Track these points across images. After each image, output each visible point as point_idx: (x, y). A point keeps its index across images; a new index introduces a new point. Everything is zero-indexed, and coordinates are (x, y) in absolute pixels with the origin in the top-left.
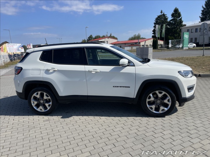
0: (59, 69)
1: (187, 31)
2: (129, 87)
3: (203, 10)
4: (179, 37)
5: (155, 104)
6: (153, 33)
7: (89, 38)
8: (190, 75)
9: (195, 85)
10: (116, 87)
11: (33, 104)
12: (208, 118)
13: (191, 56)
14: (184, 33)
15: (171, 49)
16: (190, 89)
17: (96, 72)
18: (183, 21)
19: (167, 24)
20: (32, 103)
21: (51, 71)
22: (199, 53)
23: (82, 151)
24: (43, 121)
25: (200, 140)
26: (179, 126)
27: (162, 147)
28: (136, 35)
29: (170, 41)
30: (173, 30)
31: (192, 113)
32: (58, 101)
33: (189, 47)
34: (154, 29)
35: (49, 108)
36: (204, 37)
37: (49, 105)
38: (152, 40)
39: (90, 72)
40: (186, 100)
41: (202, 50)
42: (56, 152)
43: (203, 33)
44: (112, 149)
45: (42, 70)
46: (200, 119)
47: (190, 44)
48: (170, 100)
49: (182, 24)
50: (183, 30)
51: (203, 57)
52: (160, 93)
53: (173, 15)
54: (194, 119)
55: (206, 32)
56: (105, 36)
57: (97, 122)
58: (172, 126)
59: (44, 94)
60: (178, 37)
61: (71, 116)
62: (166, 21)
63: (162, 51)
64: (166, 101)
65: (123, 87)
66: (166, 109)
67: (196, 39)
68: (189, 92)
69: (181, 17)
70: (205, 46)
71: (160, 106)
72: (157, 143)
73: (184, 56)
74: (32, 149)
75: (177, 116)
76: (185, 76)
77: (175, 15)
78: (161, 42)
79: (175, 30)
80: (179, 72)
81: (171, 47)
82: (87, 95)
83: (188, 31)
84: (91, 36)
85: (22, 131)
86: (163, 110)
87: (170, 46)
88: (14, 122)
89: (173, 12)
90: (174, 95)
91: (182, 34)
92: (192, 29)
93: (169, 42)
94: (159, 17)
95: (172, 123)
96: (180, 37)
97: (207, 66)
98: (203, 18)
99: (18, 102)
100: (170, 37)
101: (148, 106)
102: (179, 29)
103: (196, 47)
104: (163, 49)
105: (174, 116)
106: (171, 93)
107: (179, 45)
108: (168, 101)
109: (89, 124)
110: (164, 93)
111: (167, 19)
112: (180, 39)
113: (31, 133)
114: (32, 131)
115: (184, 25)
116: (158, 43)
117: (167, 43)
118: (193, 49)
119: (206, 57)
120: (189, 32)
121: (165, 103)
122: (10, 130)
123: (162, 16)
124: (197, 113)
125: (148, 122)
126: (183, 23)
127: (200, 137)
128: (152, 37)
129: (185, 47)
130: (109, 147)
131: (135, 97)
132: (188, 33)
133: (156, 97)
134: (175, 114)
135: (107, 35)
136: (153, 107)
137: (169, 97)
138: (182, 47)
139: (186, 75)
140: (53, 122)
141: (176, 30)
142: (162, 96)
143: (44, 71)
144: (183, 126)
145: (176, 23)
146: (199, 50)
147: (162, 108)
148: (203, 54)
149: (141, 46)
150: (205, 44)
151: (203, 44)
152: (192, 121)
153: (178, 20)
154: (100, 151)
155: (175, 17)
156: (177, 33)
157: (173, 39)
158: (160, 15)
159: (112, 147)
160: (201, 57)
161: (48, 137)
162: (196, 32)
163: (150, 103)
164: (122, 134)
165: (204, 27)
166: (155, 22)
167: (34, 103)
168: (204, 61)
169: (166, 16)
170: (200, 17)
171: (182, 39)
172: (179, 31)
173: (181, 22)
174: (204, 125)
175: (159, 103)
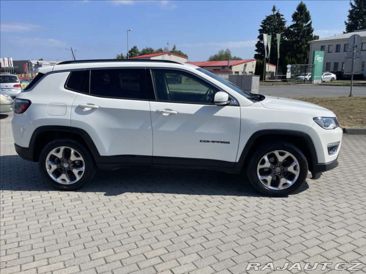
0: (101, 107)
1: (320, 48)
2: (229, 143)
3: (351, 9)
4: (306, 60)
5: (272, 173)
6: (256, 48)
7: (130, 52)
8: (332, 125)
9: (339, 142)
10: (204, 141)
11: (48, 170)
12: (360, 199)
13: (327, 96)
14: (316, 52)
15: (289, 81)
16: (332, 149)
17: (171, 114)
18: (314, 30)
19: (283, 34)
20: (47, 167)
21: (87, 109)
22: (342, 91)
23: (151, 247)
24: (69, 201)
25: (347, 232)
26: (312, 210)
27: (286, 242)
28: (223, 51)
29: (289, 66)
30: (295, 45)
31: (332, 192)
32: (97, 164)
33: (323, 80)
34: (259, 42)
35: (78, 178)
36: (353, 61)
37: (80, 173)
38: (255, 62)
39: (159, 113)
40: (324, 168)
41: (347, 85)
42: (107, 248)
43: (351, 53)
44: (203, 244)
45: (69, 106)
46: (346, 200)
47: (325, 73)
48: (298, 168)
49: (312, 36)
50: (312, 47)
51: (350, 98)
52: (282, 154)
53: (295, 17)
54: (337, 201)
55: (356, 51)
56: (163, 49)
57: (170, 203)
58: (301, 211)
59: (70, 151)
60: (304, 60)
61: (121, 193)
62: (282, 28)
63: (273, 84)
64: (291, 169)
65: (218, 142)
66: (290, 183)
67: (336, 64)
68: (329, 154)
69: (310, 21)
70: (354, 79)
71: (280, 177)
72: (278, 236)
73: (316, 96)
74: (60, 245)
75: (307, 196)
76: (325, 126)
77: (299, 16)
78: (270, 68)
79: (298, 46)
80: (315, 119)
81: (290, 77)
82: (151, 155)
83: (322, 48)
84: (135, 47)
85: (35, 215)
86: (285, 184)
87: (289, 75)
88: (13, 200)
89: (296, 11)
90: (305, 158)
91: (311, 53)
92: (329, 46)
93: (286, 69)
94: (269, 18)
95: (300, 206)
96: (308, 60)
97: (358, 114)
98: (352, 24)
99: (11, 168)
100: (289, 58)
101: (260, 177)
102: (306, 44)
103: (337, 80)
104: (276, 82)
105: (302, 195)
106: (300, 155)
107: (306, 75)
108: (295, 168)
109: (156, 206)
110: (288, 154)
111: (283, 23)
112: (307, 63)
113: (51, 218)
114: (52, 215)
115: (315, 36)
116: (265, 69)
117: (282, 70)
118: (330, 84)
119: (356, 98)
120: (324, 50)
121: (289, 172)
122: (10, 215)
123: (275, 18)
124: (341, 192)
125: (259, 204)
126: (314, 34)
127: (348, 228)
128: (255, 57)
129: (317, 79)
130: (199, 241)
131: (237, 161)
132: (322, 53)
133: (275, 162)
134: (305, 192)
135: (165, 49)
136: (269, 178)
137: (296, 163)
138: (310, 79)
139: (326, 124)
140: (89, 203)
141: (301, 46)
142: (284, 160)
143: (74, 109)
144: (319, 211)
145: (300, 32)
146: (342, 85)
147: (283, 180)
148: (351, 93)
149: (234, 73)
150: (354, 75)
151: (350, 74)
152: (334, 203)
153: (305, 27)
154: (184, 247)
155: (299, 20)
156: (301, 52)
157: (294, 63)
158: (272, 15)
159: (203, 241)
160: (345, 98)
161: (85, 225)
162: (336, 52)
163: (264, 172)
164: (216, 222)
165: (354, 43)
166: (262, 28)
167: (50, 167)
168: (351, 105)
169: (281, 17)
170: (346, 24)
171: (310, 64)
172: (305, 48)
173: (310, 30)
174: (354, 210)
175: (278, 171)
